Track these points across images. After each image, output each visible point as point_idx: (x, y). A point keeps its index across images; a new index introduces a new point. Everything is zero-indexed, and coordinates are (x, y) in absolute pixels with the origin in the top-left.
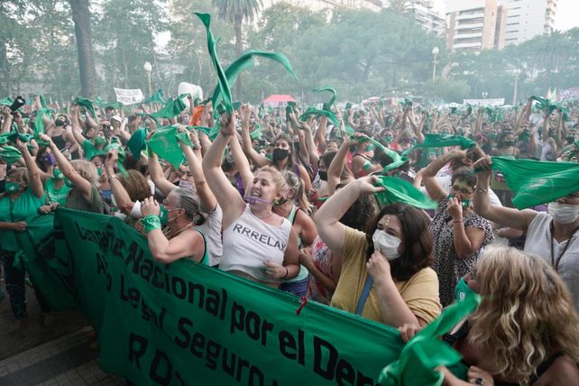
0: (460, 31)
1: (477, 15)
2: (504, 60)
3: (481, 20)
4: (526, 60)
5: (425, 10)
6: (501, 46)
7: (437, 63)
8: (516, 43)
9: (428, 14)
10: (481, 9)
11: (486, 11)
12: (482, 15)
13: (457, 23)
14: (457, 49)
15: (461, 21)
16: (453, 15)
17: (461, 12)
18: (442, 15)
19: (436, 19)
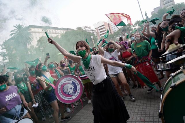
0: (100, 32)
1: (103, 27)
2: (114, 36)
3: (105, 28)
4: (120, 35)
5: (89, 29)
6: (112, 33)
7: (94, 40)
8: (116, 31)
9: (90, 30)
10: (104, 25)
11: (105, 25)
12: (104, 27)
13: (99, 30)
14: (101, 37)
15: (100, 30)
16: (97, 28)
17: (99, 27)
18: (94, 29)
19: (93, 31)
